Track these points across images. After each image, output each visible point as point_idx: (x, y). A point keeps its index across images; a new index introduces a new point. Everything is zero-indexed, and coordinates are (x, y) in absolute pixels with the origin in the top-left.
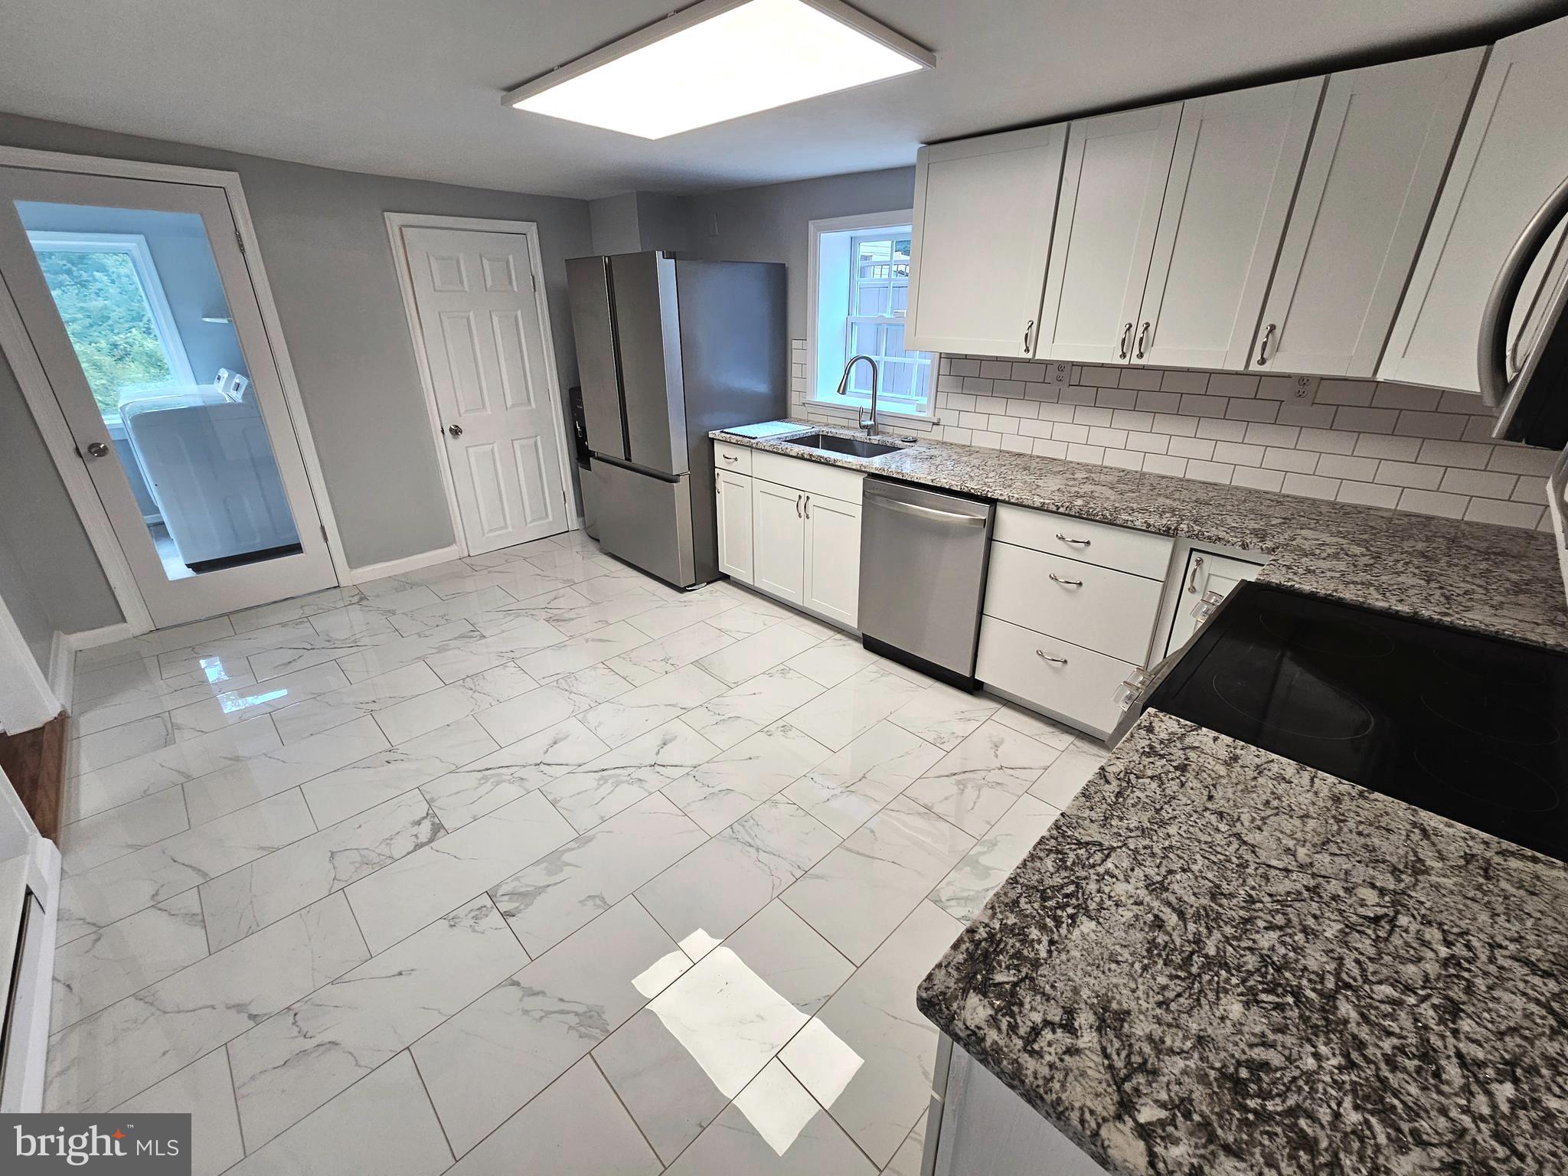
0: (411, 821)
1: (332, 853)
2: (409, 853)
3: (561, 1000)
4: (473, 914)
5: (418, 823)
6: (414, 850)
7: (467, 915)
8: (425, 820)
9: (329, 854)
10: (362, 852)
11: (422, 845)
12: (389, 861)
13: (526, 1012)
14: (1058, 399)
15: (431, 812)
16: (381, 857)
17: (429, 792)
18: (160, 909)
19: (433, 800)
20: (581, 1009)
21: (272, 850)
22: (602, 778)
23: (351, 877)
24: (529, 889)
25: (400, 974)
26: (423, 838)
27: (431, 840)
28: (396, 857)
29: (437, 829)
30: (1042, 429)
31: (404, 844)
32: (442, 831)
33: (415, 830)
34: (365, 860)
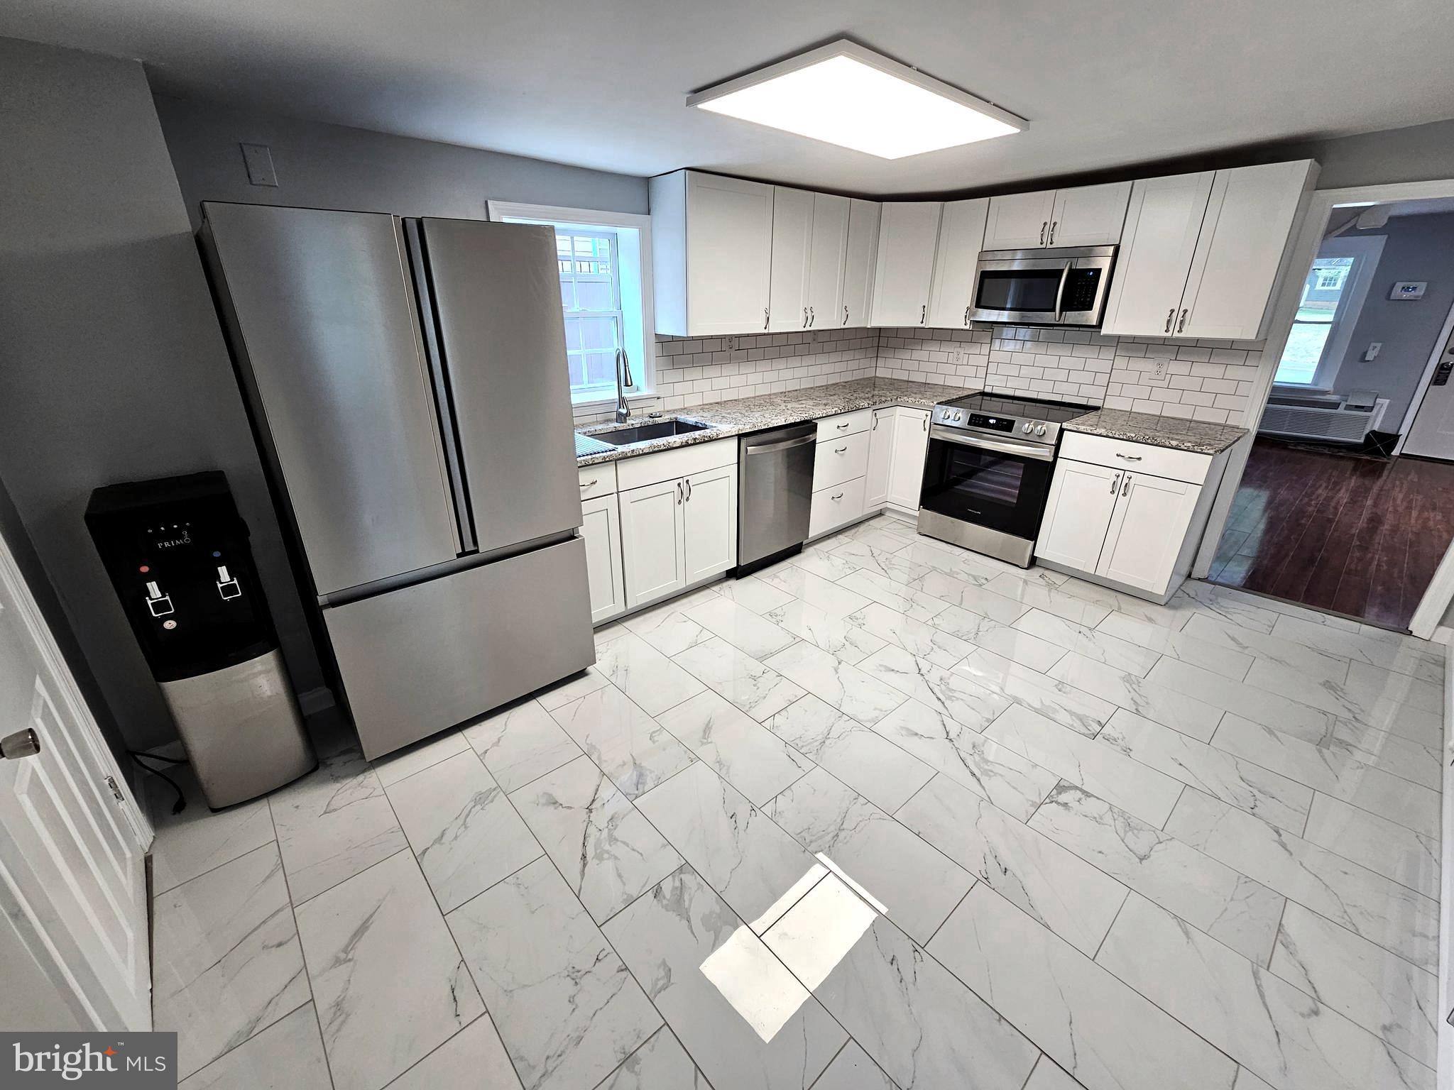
0: (1067, 811)
1: (1141, 860)
2: (1098, 799)
3: (1129, 692)
4: (1114, 742)
5: (1065, 805)
6: (1093, 796)
7: (1118, 745)
8: (1059, 801)
9: (1144, 862)
10: (1122, 835)
11: (1084, 792)
12: (1116, 810)
13: (1147, 703)
14: (730, 360)
15: (1047, 800)
16: (1116, 816)
17: (1027, 812)
18: (1316, 992)
19: (1033, 804)
20: (1128, 685)
21: (1181, 921)
22: (950, 698)
23: (1149, 830)
24: (1074, 718)
25: (1180, 764)
26: (1079, 794)
27: (1076, 788)
28: (1108, 806)
29: (1061, 788)
30: (721, 382)
31: (1091, 806)
32: (1062, 783)
33: (1073, 804)
34: (1127, 829)
